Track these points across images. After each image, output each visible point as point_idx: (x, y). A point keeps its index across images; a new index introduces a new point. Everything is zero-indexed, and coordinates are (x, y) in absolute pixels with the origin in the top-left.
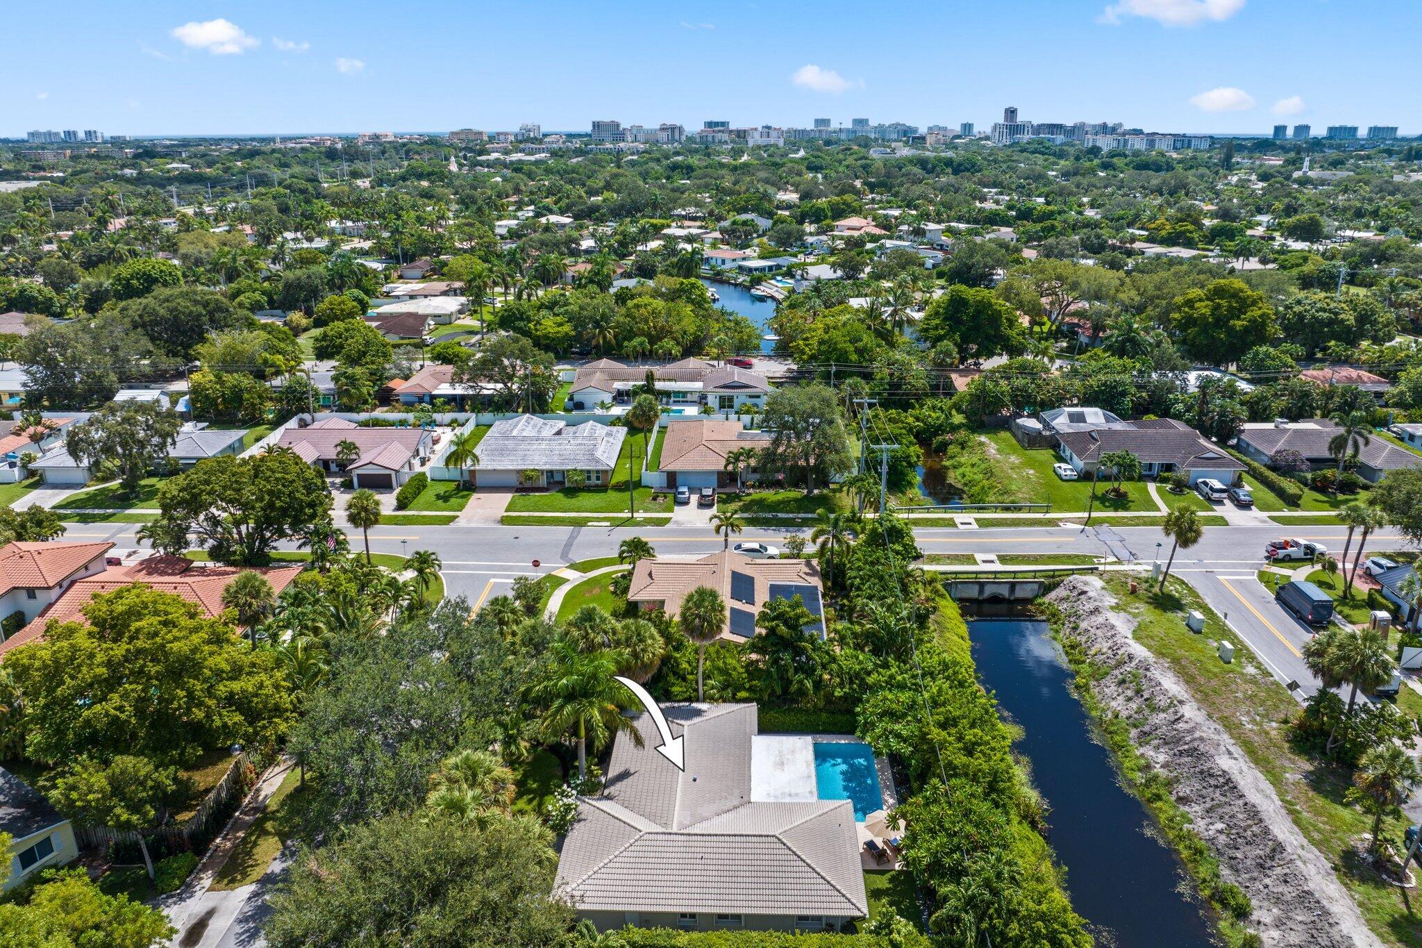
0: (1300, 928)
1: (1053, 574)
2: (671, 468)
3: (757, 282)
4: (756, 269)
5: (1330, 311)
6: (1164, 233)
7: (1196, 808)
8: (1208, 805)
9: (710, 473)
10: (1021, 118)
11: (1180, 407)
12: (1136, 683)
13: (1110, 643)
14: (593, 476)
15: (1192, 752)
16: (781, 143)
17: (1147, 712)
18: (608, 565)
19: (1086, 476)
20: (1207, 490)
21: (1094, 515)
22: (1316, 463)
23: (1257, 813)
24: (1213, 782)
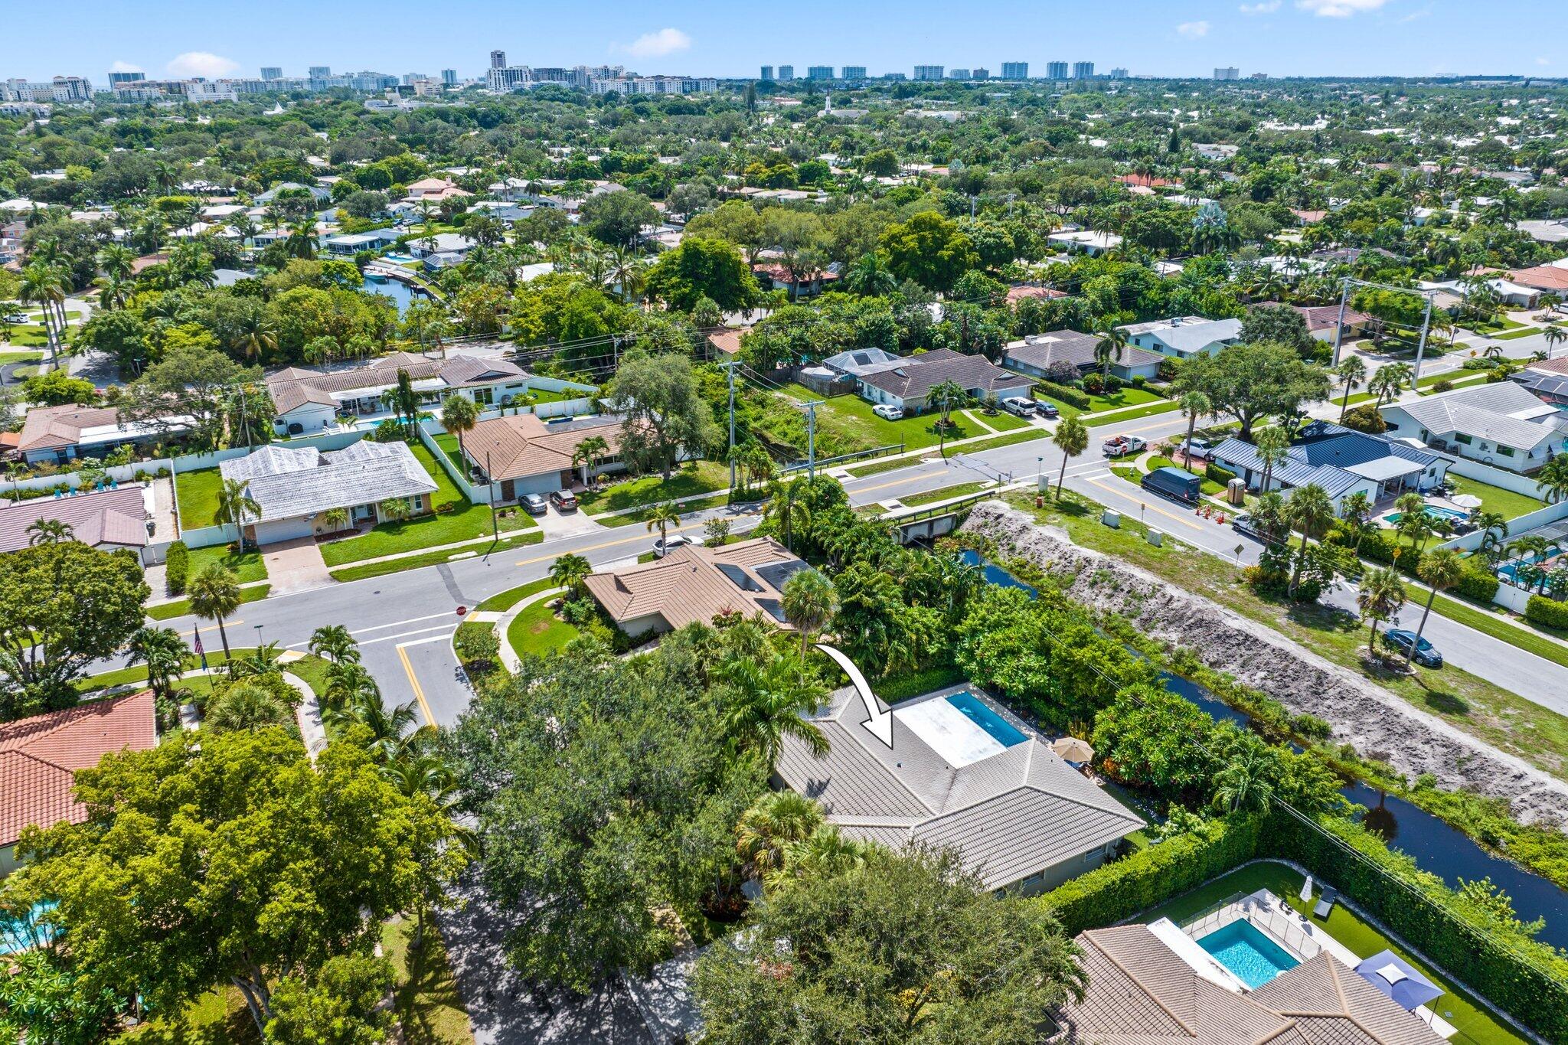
0: (1376, 727)
1: (960, 506)
2: (506, 477)
3: (362, 262)
4: (356, 246)
5: (994, 236)
6: (763, 176)
7: (1231, 667)
8: (1240, 661)
9: (552, 474)
10: (510, 63)
11: (941, 337)
12: (1105, 579)
13: (1057, 554)
14: (413, 503)
15: (1200, 623)
16: (234, 97)
17: (1135, 602)
18: (523, 597)
19: (909, 413)
20: (1016, 407)
21: (946, 446)
22: (1085, 368)
23: (1287, 655)
24: (1234, 642)
